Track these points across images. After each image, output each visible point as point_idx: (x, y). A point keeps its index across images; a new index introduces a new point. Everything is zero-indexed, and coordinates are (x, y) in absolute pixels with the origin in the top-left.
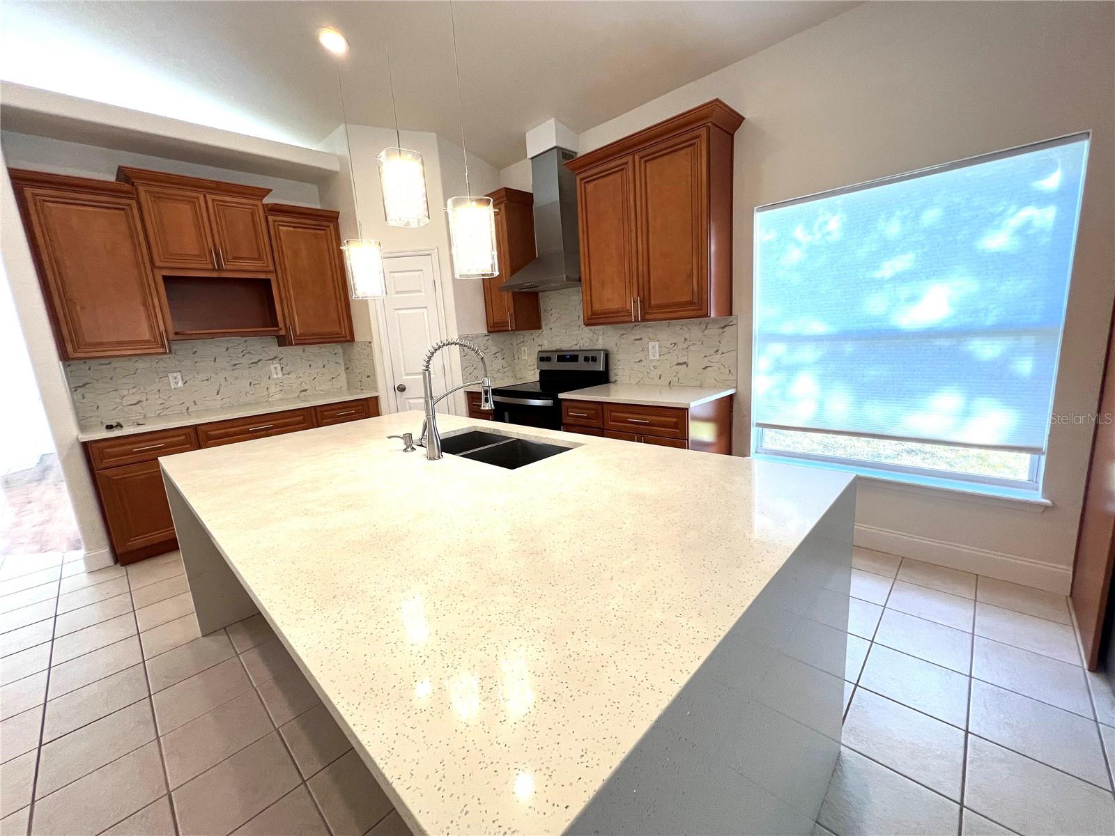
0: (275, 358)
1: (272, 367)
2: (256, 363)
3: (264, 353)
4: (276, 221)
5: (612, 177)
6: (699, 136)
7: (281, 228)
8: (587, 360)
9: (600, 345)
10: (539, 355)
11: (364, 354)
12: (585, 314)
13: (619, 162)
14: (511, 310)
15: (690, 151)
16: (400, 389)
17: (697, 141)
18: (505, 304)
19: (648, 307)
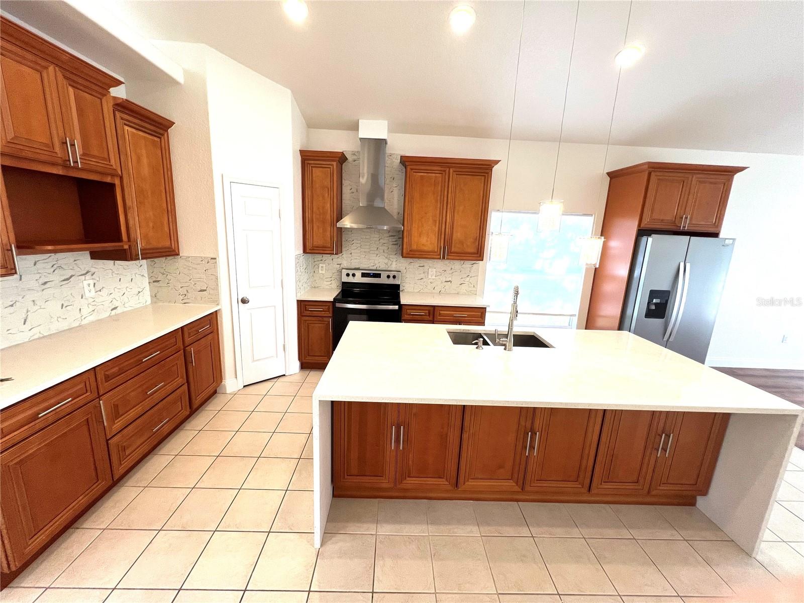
0: (87, 272)
1: (86, 283)
2: (67, 279)
3: (76, 267)
4: (122, 119)
5: (434, 175)
6: (487, 173)
7: (126, 128)
8: (388, 277)
9: (393, 267)
10: (345, 272)
11: (196, 269)
12: (404, 251)
13: (440, 169)
14: (335, 239)
15: (483, 178)
16: (244, 301)
17: (487, 175)
18: (328, 234)
19: (450, 252)
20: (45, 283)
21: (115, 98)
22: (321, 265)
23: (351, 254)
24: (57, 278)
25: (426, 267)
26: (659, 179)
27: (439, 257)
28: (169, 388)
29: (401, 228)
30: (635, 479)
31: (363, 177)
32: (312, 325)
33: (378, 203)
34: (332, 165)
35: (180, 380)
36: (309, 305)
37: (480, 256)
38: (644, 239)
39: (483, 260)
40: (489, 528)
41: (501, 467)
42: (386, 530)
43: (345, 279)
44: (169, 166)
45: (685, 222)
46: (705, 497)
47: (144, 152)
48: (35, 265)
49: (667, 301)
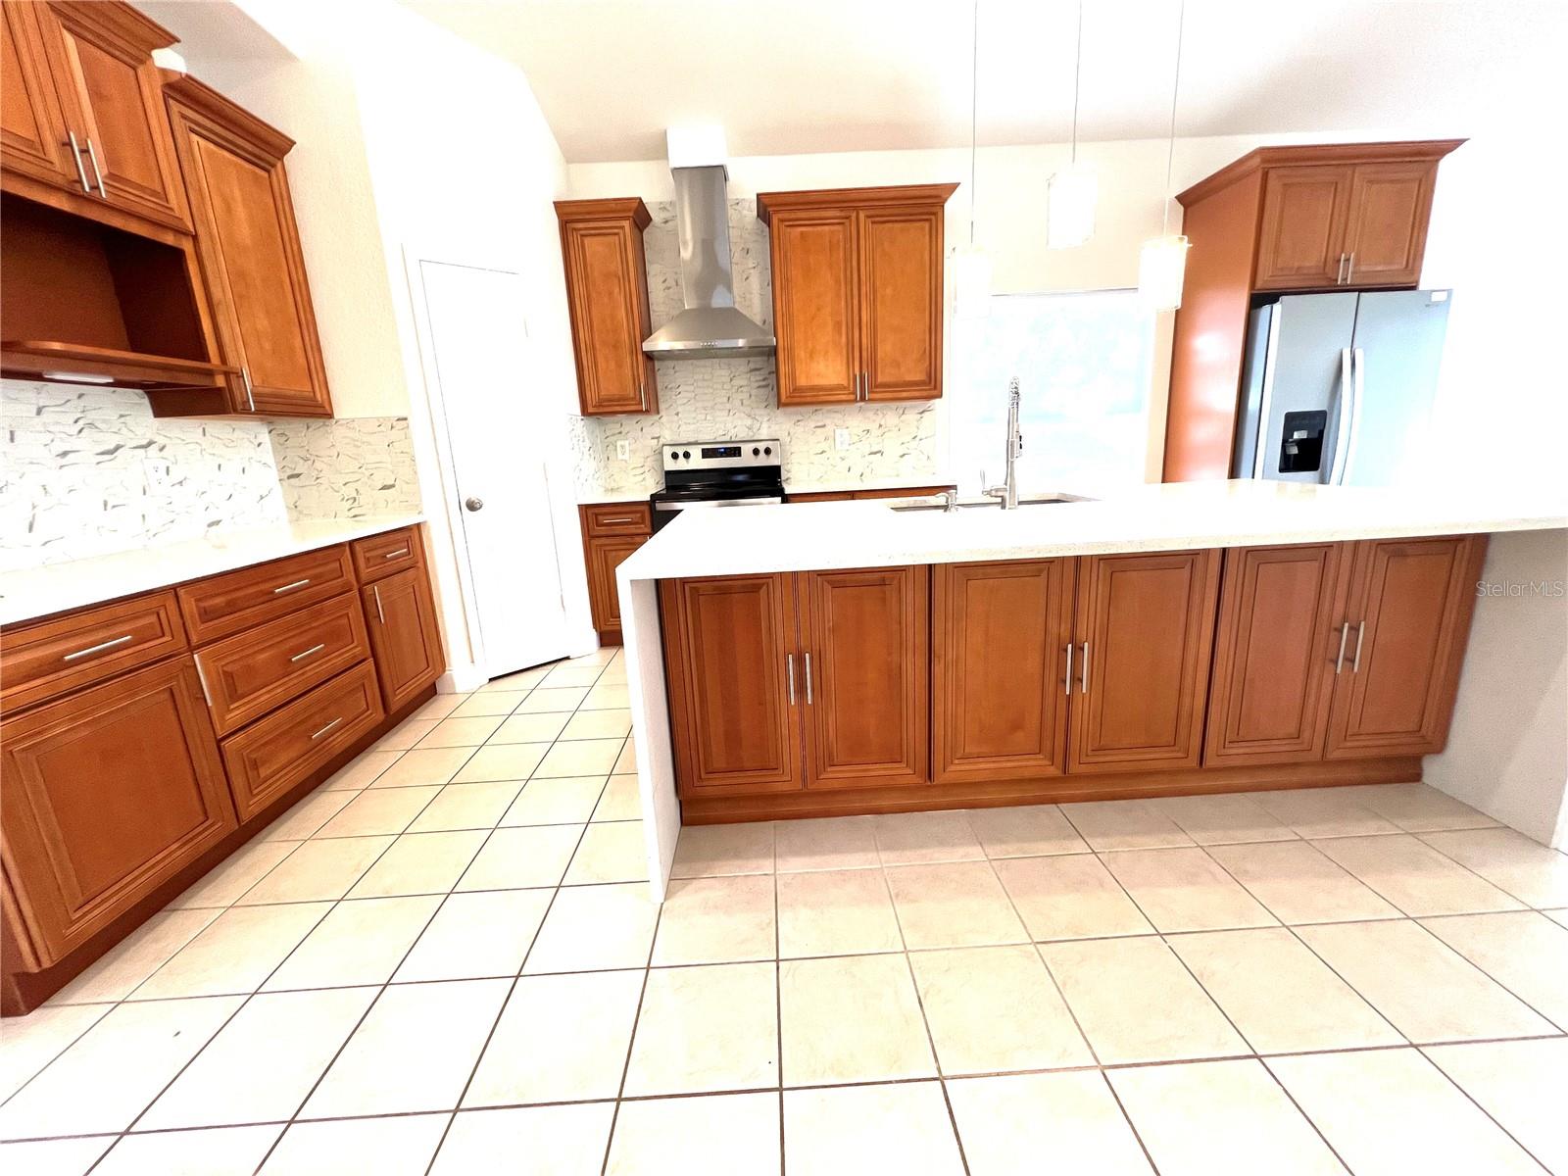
0: (150, 444)
1: (149, 464)
2: (110, 452)
3: (124, 431)
4: (184, 117)
5: (826, 228)
6: (935, 214)
7: (195, 138)
8: (756, 452)
9: (764, 433)
10: (668, 452)
11: (369, 444)
12: (783, 391)
13: (837, 213)
14: (642, 380)
15: (927, 225)
16: (472, 506)
17: (933, 217)
18: (628, 371)
19: (876, 386)
20: (65, 454)
21: (164, 72)
22: (619, 443)
23: (677, 414)
24: (88, 445)
25: (829, 429)
26: (1285, 185)
27: (852, 397)
28: (338, 660)
29: (772, 340)
30: (1292, 729)
31: (686, 248)
32: (614, 553)
33: (719, 300)
34: (623, 228)
35: (358, 647)
36: (600, 514)
37: (935, 388)
38: (1266, 309)
39: (940, 396)
40: (1003, 846)
41: (1016, 726)
42: (793, 866)
43: (671, 465)
44: (293, 234)
45: (1346, 269)
46: (1440, 756)
47: (237, 193)
48: (39, 412)
49: (1321, 433)
